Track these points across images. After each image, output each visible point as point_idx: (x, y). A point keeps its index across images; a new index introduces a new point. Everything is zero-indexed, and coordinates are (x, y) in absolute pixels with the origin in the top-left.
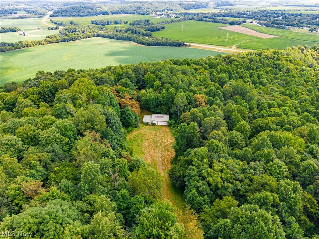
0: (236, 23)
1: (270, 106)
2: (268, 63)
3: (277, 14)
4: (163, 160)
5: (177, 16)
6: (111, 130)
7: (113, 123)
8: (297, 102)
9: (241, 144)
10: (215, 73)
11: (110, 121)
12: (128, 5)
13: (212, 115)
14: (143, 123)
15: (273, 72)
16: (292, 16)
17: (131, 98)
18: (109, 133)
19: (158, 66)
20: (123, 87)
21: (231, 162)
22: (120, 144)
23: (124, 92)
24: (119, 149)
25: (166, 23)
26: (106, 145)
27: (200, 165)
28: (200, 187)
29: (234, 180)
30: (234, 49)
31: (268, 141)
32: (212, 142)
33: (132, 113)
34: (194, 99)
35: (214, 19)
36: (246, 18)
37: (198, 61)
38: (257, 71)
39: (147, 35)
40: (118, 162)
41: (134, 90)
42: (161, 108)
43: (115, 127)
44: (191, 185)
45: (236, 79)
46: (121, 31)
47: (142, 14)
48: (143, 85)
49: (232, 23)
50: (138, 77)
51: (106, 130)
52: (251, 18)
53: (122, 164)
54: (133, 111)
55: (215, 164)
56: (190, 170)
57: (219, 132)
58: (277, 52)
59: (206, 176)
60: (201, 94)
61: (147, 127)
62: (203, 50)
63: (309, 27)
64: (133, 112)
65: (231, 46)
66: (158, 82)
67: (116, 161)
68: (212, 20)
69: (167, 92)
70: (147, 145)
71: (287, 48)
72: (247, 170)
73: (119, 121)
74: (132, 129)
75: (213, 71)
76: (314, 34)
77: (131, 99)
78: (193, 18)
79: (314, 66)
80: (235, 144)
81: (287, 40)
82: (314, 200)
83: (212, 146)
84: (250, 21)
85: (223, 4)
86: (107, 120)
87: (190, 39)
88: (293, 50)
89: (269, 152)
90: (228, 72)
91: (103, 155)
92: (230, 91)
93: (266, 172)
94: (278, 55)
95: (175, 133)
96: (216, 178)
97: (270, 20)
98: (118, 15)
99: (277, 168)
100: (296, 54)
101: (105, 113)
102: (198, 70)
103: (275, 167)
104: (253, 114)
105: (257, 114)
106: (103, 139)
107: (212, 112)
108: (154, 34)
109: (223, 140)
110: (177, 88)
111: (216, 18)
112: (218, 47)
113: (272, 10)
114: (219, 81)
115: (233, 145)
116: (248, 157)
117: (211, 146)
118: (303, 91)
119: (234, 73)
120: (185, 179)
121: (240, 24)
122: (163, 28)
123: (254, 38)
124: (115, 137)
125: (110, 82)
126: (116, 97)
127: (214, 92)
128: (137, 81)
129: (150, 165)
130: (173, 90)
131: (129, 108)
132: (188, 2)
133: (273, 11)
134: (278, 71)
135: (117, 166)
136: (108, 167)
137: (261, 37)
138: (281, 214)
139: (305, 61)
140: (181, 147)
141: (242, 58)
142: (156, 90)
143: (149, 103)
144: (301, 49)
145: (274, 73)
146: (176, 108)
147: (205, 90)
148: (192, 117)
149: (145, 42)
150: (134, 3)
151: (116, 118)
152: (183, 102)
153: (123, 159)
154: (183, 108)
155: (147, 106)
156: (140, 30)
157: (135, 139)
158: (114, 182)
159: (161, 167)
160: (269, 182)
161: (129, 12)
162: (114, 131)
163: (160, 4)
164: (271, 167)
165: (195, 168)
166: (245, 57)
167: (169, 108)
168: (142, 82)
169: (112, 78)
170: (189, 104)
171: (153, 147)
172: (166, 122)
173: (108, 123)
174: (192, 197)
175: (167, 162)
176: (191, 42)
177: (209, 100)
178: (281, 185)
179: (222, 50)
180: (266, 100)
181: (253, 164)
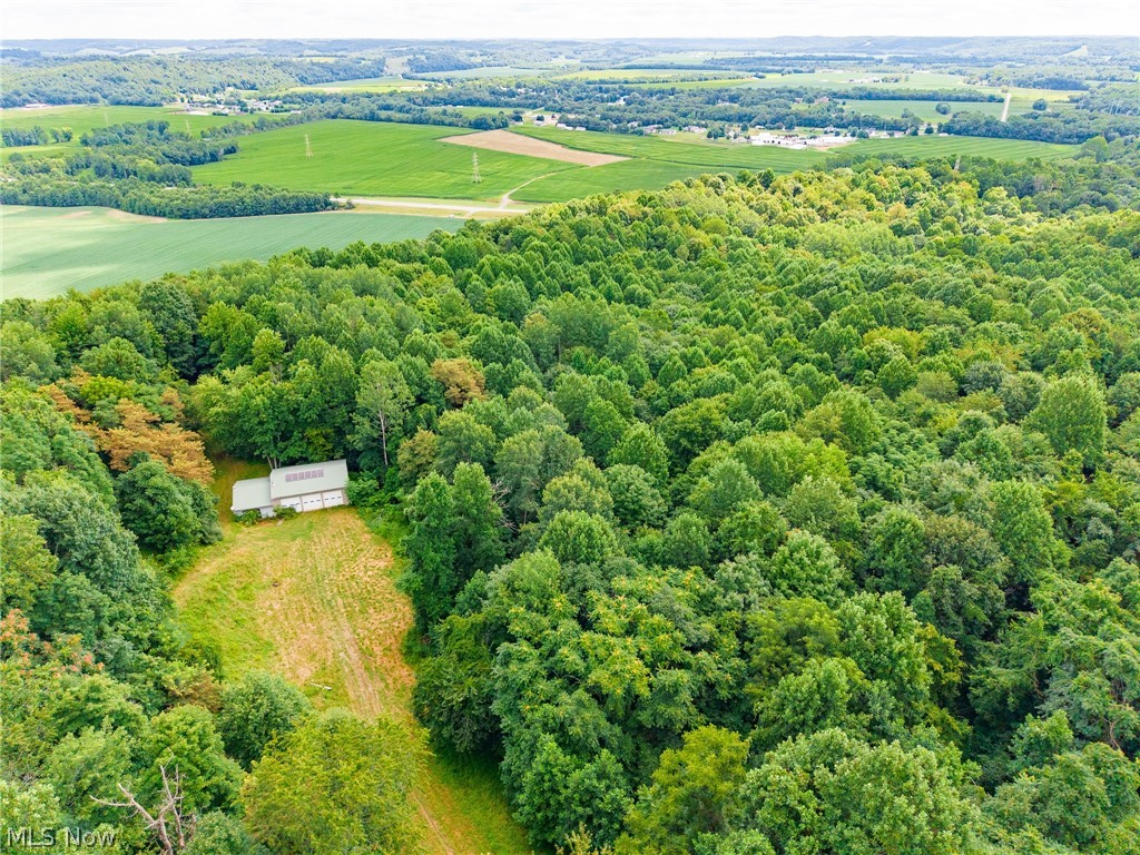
0: (492, 123)
1: (691, 363)
2: (633, 234)
3: (607, 91)
4: (366, 654)
5: (276, 107)
6: (87, 582)
7: (89, 545)
8: (758, 338)
9: (652, 507)
10: (478, 283)
11: (67, 537)
12: (61, 69)
13: (522, 424)
14: (236, 519)
15: (655, 261)
16: (651, 95)
17: (156, 417)
18: (78, 598)
19: (252, 275)
20: (105, 376)
21: (652, 581)
22: (146, 635)
23: (113, 397)
24: (148, 665)
25: (238, 133)
26: (70, 662)
27: (541, 632)
28: (568, 722)
29: (687, 649)
30: (508, 206)
31: (744, 473)
32: (562, 522)
33: (176, 483)
34: (438, 380)
35: (415, 113)
36: (519, 106)
37: (404, 247)
38: (609, 263)
39: (168, 179)
40: (160, 736)
41: (163, 383)
42: (302, 439)
43: (105, 560)
44: (528, 727)
45: (552, 294)
46: (46, 170)
47: (131, 104)
48: (200, 361)
49: (480, 125)
50: (169, 330)
51: (56, 585)
52: (535, 106)
53: (185, 734)
54: (175, 472)
55: (600, 609)
56: (506, 664)
57: (576, 480)
58: (650, 199)
59: (581, 666)
60: (454, 357)
61: (259, 531)
62: (402, 217)
63: (706, 127)
64: (178, 479)
65: (496, 197)
66: (266, 337)
67: (146, 732)
68: (409, 116)
69: (318, 368)
70: (277, 607)
71: (673, 184)
72: (718, 598)
73: (118, 529)
74: (188, 555)
75: (469, 276)
76: (725, 146)
77: (155, 424)
78: (341, 111)
79: (758, 231)
80: (635, 513)
81: (659, 166)
82: (944, 639)
83: (568, 537)
84: (536, 116)
85: (435, 65)
86: (51, 538)
87: (345, 184)
88: (692, 190)
89: (763, 512)
90: (520, 273)
91: (67, 718)
92: (549, 334)
93: (774, 585)
94: (654, 208)
95: (390, 526)
96: (623, 666)
97: (594, 109)
98: (17, 109)
99: (809, 562)
100: (700, 198)
101: (34, 502)
102: (413, 279)
103: (801, 559)
104: (648, 399)
105: (659, 397)
106: (48, 638)
107: (522, 413)
108: (197, 173)
109: (597, 505)
110: (357, 349)
111: (422, 110)
112: (454, 204)
113: (591, 79)
114: (499, 308)
115: (629, 517)
116: (699, 548)
117: (563, 539)
118: (762, 304)
119: (541, 276)
120: (496, 707)
121: (505, 125)
122: (231, 150)
123: (562, 168)
124: (116, 608)
125: (34, 366)
126: (81, 426)
127: (501, 346)
128: (166, 349)
129: (316, 693)
130: (343, 357)
131: (155, 462)
132: (308, 59)
133: (595, 83)
134: (669, 257)
135: (159, 754)
136: (109, 777)
137: (580, 162)
138: (881, 727)
139: (731, 219)
140: (437, 578)
141: (550, 226)
142: (267, 369)
143: (246, 426)
144: (712, 185)
145: (659, 263)
146: (373, 427)
147: (466, 342)
148: (453, 444)
149: (167, 205)
150: (85, 64)
151: (102, 519)
152: (395, 396)
153: (187, 707)
154: (401, 421)
155: (237, 440)
156: (133, 161)
157: (212, 596)
158: (163, 846)
159: (366, 686)
160: (812, 623)
161: (70, 97)
162: (103, 584)
163: (200, 66)
164: (786, 562)
165: (525, 647)
166: (557, 224)
167: (340, 432)
168: (191, 351)
169: (44, 346)
170: (420, 400)
171: (308, 610)
172: (339, 493)
173: (62, 552)
174: (546, 777)
175: (385, 655)
176: (352, 195)
177: (490, 376)
178: (851, 620)
179: (468, 212)
180: (672, 347)
181: (730, 570)
